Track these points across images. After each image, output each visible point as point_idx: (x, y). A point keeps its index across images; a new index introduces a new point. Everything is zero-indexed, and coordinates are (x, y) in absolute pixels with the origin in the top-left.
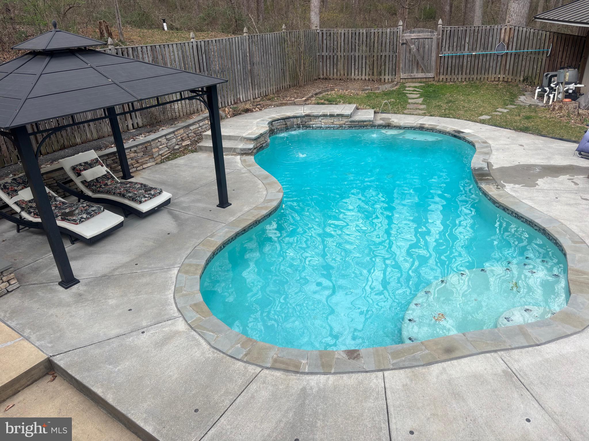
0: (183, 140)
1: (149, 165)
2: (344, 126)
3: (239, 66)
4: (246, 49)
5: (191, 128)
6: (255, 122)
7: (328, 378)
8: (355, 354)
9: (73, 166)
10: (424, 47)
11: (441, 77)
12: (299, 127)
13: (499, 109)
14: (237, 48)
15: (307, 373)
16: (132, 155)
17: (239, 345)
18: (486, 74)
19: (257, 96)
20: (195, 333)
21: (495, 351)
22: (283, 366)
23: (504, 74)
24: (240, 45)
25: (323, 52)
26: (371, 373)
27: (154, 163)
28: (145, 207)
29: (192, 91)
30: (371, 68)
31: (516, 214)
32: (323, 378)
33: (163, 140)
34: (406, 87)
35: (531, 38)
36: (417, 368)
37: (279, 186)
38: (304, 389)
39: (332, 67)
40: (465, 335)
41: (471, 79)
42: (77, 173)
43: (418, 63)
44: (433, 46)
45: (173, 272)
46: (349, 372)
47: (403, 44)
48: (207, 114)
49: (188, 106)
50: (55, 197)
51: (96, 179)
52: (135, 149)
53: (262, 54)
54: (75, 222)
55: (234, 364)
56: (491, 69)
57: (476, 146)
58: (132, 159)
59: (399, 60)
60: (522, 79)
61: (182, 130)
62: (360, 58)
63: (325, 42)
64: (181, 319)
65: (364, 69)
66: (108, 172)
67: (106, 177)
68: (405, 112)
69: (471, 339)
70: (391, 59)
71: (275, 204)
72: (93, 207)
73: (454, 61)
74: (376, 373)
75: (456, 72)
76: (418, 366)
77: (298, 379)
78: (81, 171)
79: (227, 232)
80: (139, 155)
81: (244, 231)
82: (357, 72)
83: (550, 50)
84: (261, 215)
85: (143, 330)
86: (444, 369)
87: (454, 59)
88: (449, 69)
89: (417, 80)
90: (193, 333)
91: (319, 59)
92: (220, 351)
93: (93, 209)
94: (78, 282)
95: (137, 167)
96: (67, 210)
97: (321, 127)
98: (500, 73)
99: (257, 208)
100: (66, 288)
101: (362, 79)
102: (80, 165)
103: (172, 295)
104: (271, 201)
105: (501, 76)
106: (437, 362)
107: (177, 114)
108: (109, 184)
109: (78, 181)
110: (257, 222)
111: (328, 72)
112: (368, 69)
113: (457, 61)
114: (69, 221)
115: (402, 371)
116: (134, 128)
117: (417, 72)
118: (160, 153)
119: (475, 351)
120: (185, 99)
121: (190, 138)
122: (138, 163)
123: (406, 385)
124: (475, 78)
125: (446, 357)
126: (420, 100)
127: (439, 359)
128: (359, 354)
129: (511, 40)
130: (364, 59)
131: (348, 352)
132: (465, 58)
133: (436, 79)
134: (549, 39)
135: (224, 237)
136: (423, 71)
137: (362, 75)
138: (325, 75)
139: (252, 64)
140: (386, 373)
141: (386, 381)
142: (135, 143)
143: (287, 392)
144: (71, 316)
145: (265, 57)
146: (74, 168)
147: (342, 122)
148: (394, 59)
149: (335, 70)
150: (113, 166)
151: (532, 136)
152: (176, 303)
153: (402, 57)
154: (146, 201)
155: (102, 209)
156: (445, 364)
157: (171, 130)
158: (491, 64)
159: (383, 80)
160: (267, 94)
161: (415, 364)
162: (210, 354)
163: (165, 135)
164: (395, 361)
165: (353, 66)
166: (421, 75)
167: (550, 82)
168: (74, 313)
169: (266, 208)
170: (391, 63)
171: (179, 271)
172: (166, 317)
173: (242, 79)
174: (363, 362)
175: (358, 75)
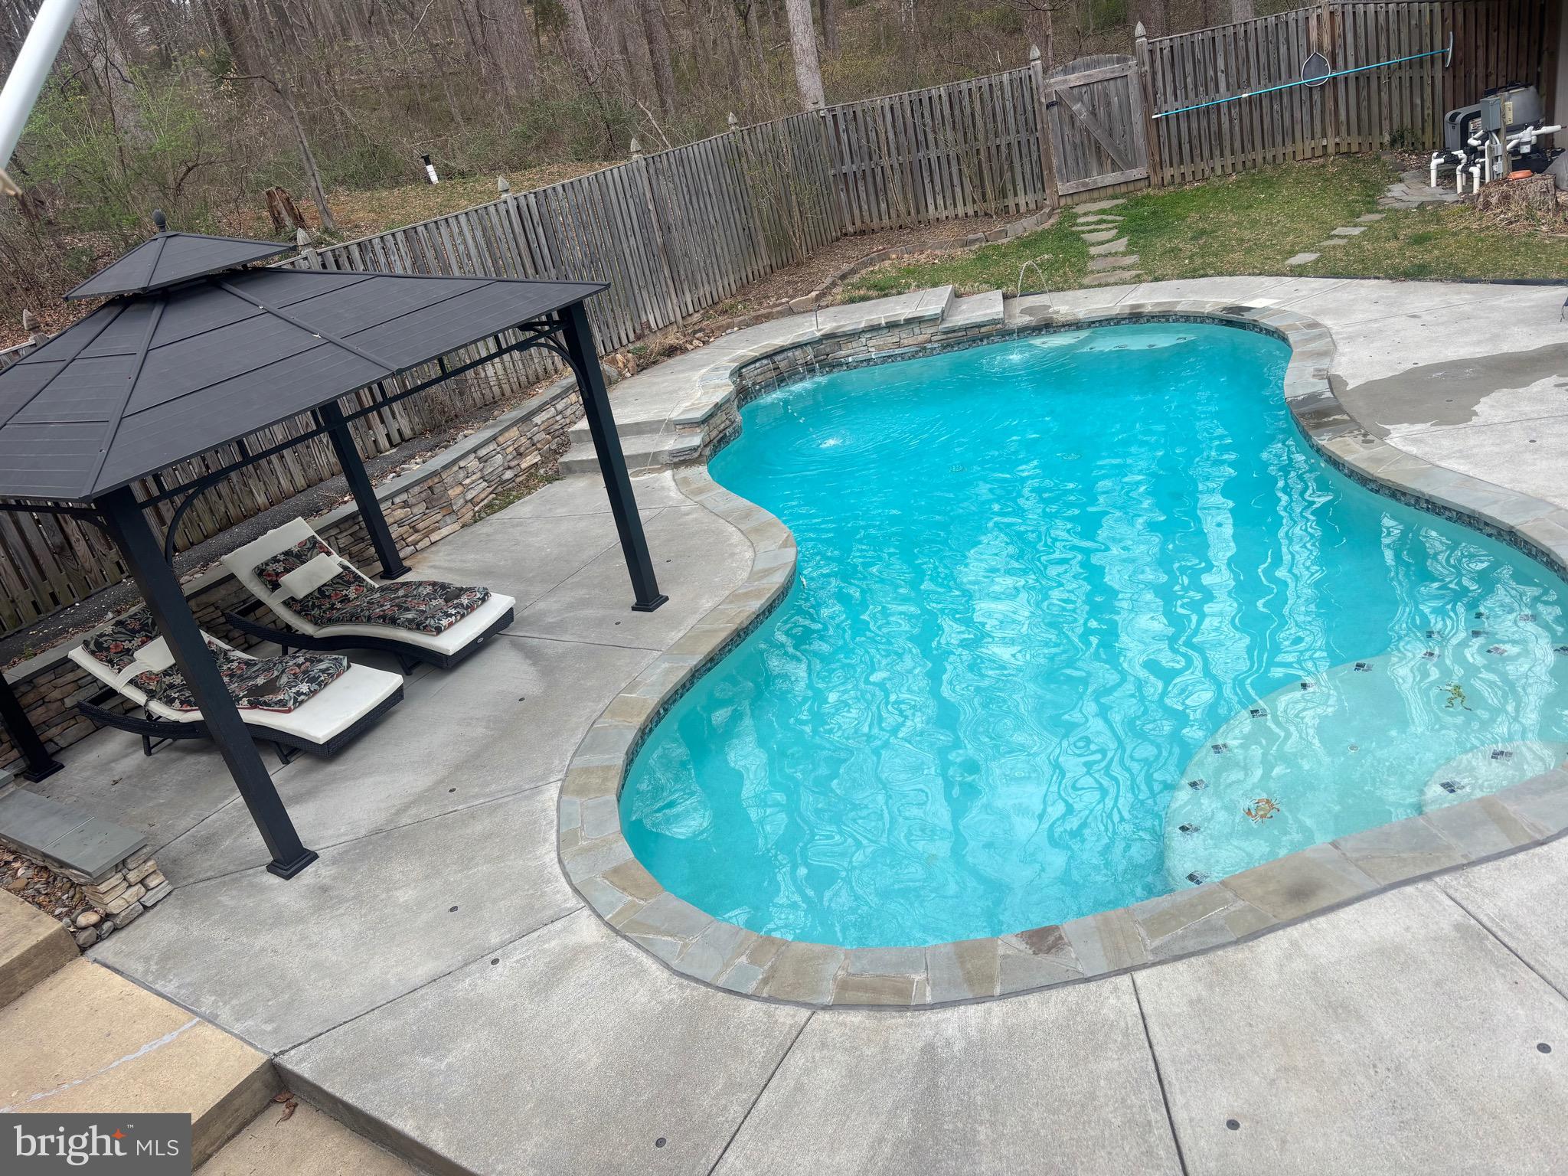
0: (520, 454)
1: (444, 531)
2: (929, 346)
3: (632, 240)
4: (644, 194)
5: (537, 420)
6: (696, 376)
7: (989, 1012)
8: (1051, 939)
9: (258, 567)
10: (1109, 104)
11: (1168, 172)
12: (812, 371)
13: (1339, 231)
14: (621, 196)
15: (932, 1007)
16: (400, 513)
17: (744, 959)
18: (1289, 142)
19: (691, 310)
20: (625, 944)
21: (1427, 877)
22: (865, 997)
23: (1338, 134)
24: (626, 184)
25: (843, 164)
26: (1100, 983)
27: (456, 526)
28: (451, 641)
29: (525, 326)
30: (977, 182)
31: (1427, 501)
32: (974, 1012)
33: (472, 463)
34: (1077, 216)
35: (1392, 26)
36: (1220, 953)
37: (783, 531)
38: (929, 1049)
39: (872, 198)
40: (1336, 847)
41: (1249, 164)
42: (270, 581)
43: (1098, 149)
44: (1132, 97)
45: (546, 796)
46: (1041, 989)
47: (1049, 106)
48: (569, 377)
49: (521, 366)
50: (226, 652)
51: (319, 589)
52: (404, 496)
53: (687, 197)
54: (283, 707)
55: (737, 1009)
56: (1298, 128)
57: (1291, 340)
58: (400, 523)
59: (1048, 149)
60: (1387, 138)
61: (515, 428)
62: (944, 161)
63: (844, 137)
64: (586, 912)
65: (958, 190)
66: (345, 568)
67: (344, 579)
68: (1086, 281)
69: (1355, 855)
70: (1025, 150)
71: (778, 579)
72: (321, 661)
73: (1194, 125)
74: (1113, 979)
75: (1206, 154)
76: (1223, 946)
77: (910, 1025)
78: (278, 575)
79: (668, 671)
80: (416, 510)
81: (712, 661)
82: (940, 201)
83: (1450, 49)
84: (747, 614)
85: (493, 956)
86: (1294, 944)
87: (1194, 119)
88: (1186, 148)
89: (1103, 193)
90: (622, 944)
91: (836, 185)
92: (697, 980)
93: (323, 666)
94: (314, 856)
95: (415, 544)
96: (260, 681)
97: (869, 360)
98: (1324, 135)
99: (734, 597)
100: (288, 878)
101: (956, 215)
102: (275, 560)
103: (554, 855)
104: (768, 572)
105: (1330, 142)
106: (1272, 929)
107: (496, 389)
108: (352, 596)
109: (274, 602)
110: (742, 634)
111: (866, 214)
112: (968, 188)
113: (1204, 124)
114: (269, 705)
115: (1181, 966)
116: (392, 445)
117: (1101, 172)
118: (469, 496)
119: (1371, 885)
120: (509, 349)
121: (539, 446)
122: (417, 531)
123: (1199, 1000)
124: (1260, 160)
125: (1292, 911)
126: (1121, 244)
127: (1275, 921)
128: (1061, 938)
129: (1340, 41)
130: (954, 163)
131: (1030, 937)
132: (1224, 110)
133: (1154, 180)
134: (1443, 21)
135: (663, 684)
136: (1115, 167)
137: (955, 206)
138: (858, 222)
139: (666, 229)
140: (1140, 977)
141: (1141, 997)
142: (403, 482)
143: (886, 1061)
144: (310, 947)
145: (696, 206)
146: (260, 572)
147: (921, 338)
148: (1034, 148)
149: (883, 206)
150: (355, 549)
151: (1441, 287)
152: (566, 875)
153: (1054, 139)
154: (451, 624)
155: (345, 663)
156: (1294, 932)
157: (488, 434)
158: (1297, 114)
159: (1012, 209)
160: (716, 299)
161: (1213, 940)
162: (673, 991)
163: (474, 450)
164: (1157, 942)
165: (928, 187)
166: (1111, 178)
167: (1465, 134)
168: (315, 939)
169: (758, 594)
170: (1026, 160)
171: (561, 792)
172: (549, 913)
173: (647, 273)
174: (1073, 955)
175: (946, 208)
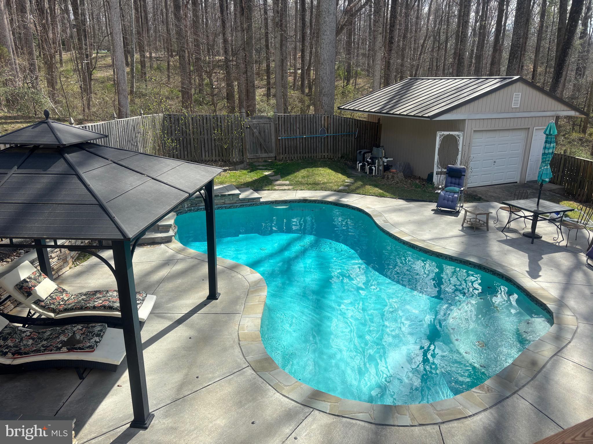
1: (64, 271)
2: (235, 205)
8: (486, 388)
10: (264, 132)
11: (282, 156)
13: (347, 181)
15: (474, 415)
18: (315, 153)
21: (556, 355)
22: (451, 417)
23: (328, 152)
26: (512, 398)
30: (220, 149)
34: (256, 166)
35: (343, 124)
36: (531, 383)
39: (182, 149)
41: (304, 157)
42: (25, 292)
43: (261, 145)
44: (272, 131)
46: (498, 403)
47: (247, 129)
51: (50, 295)
56: (317, 148)
59: (245, 143)
60: (340, 156)
62: (209, 140)
64: (316, 412)
65: (214, 151)
67: (58, 291)
68: (275, 187)
69: (536, 351)
73: (290, 143)
74: (514, 396)
75: (293, 152)
82: (207, 154)
83: (357, 133)
84: (264, 298)
85: (294, 436)
87: (290, 141)
88: (287, 149)
89: (261, 160)
90: (344, 419)
92: (388, 425)
94: (152, 415)
98: (324, 152)
99: (252, 292)
100: (146, 429)
101: (212, 160)
103: (278, 394)
104: (256, 282)
105: (326, 154)
106: (537, 374)
111: (179, 155)
112: (217, 151)
113: (292, 143)
117: (261, 153)
119: (546, 358)
124: (307, 157)
126: (279, 177)
129: (329, 126)
130: (213, 142)
132: (298, 140)
133: (277, 158)
134: (355, 125)
136: (266, 152)
137: (212, 156)
140: (520, 394)
146: (18, 288)
147: (233, 202)
148: (241, 141)
149: (186, 153)
153: (247, 139)
158: (318, 145)
159: (232, 160)
165: (203, 148)
166: (264, 155)
167: (364, 158)
169: (261, 290)
171: (254, 370)
174: (497, 391)
175: (209, 157)
